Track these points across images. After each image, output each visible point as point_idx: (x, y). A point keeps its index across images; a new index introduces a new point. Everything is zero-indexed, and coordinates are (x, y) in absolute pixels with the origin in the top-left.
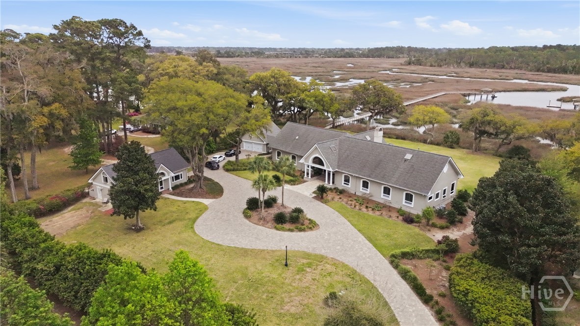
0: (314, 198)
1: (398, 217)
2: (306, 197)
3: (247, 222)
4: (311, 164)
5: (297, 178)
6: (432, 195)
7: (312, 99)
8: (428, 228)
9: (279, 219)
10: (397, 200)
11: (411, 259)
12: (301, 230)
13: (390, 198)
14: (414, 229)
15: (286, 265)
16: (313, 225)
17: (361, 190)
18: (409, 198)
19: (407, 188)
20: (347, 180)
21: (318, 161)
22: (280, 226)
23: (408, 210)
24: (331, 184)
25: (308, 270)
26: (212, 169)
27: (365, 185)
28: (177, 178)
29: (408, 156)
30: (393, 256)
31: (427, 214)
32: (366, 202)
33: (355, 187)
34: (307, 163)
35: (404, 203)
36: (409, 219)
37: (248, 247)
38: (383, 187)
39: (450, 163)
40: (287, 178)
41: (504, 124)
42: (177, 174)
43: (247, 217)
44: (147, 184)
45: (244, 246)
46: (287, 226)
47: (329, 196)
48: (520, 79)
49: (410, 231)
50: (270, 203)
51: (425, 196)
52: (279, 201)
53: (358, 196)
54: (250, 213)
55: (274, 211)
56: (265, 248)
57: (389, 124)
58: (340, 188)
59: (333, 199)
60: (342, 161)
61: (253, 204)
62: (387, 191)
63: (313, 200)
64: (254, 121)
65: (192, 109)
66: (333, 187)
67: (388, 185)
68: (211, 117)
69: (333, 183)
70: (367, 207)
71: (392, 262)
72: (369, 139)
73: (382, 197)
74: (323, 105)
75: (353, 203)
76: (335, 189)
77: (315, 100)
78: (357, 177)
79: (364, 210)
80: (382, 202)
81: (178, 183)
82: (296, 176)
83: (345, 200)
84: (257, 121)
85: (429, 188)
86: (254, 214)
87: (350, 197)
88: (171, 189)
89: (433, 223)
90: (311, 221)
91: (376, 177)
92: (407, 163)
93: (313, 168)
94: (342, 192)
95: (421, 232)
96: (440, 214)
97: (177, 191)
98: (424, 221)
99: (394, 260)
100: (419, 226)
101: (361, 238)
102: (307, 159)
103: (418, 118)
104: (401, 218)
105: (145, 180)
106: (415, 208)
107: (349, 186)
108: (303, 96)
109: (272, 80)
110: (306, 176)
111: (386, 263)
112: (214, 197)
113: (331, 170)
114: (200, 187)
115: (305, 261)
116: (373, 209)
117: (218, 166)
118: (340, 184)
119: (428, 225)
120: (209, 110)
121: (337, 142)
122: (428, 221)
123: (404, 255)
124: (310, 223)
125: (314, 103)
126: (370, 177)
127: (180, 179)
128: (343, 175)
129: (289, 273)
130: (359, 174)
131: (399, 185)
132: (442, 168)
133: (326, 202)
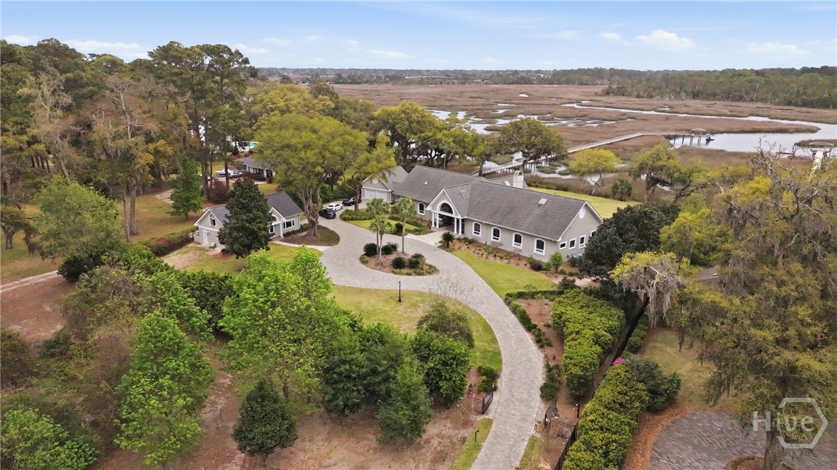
0: (439, 247)
1: (526, 265)
2: (431, 246)
3: (364, 267)
4: (438, 211)
5: (422, 227)
6: (566, 242)
7: (451, 140)
8: (556, 274)
9: (398, 264)
10: (528, 248)
11: (527, 299)
12: (422, 274)
13: (521, 247)
14: (540, 275)
15: (400, 301)
16: (432, 270)
17: (491, 239)
18: (540, 245)
19: (538, 234)
20: (477, 229)
21: (446, 207)
22: (398, 270)
23: (538, 258)
24: (460, 233)
25: (421, 305)
26: (328, 218)
27: (496, 233)
28: (289, 224)
29: (543, 201)
30: (509, 295)
31: (554, 260)
32: (495, 251)
33: (486, 236)
34: (434, 211)
35: (535, 252)
36: (537, 267)
37: (364, 287)
38: (514, 234)
39: (586, 206)
40: (412, 228)
41: (679, 171)
42: (289, 220)
43: (364, 262)
44: (260, 222)
45: (358, 286)
46: (405, 271)
47: (457, 245)
48: (758, 115)
49: (534, 277)
50: (389, 249)
51: (557, 243)
52: (400, 249)
53: (489, 247)
54: (367, 258)
55: (392, 257)
56: (381, 288)
57: (554, 172)
58: (470, 238)
59: (459, 248)
60: (473, 207)
61: (371, 250)
62: (518, 239)
63: (438, 249)
64: (375, 163)
65: (307, 147)
66: (462, 237)
67: (519, 231)
68: (327, 154)
69: (463, 232)
70: (495, 256)
71: (505, 300)
72: (508, 184)
73: (513, 245)
74: (464, 148)
75: (481, 252)
76: (464, 239)
77: (454, 141)
78: (488, 224)
79: (491, 258)
80: (511, 250)
81: (290, 231)
82: (423, 226)
83: (473, 249)
84: (378, 163)
85: (559, 233)
86: (372, 261)
87: (480, 247)
88: (282, 236)
89: (561, 271)
91: (507, 224)
92: (541, 208)
93: (441, 216)
94: (471, 242)
95: (547, 278)
96: (572, 262)
97: (290, 238)
98: (553, 269)
99: (509, 298)
100: (546, 273)
101: (482, 281)
102: (434, 207)
103: (580, 163)
104: (528, 265)
105: (258, 218)
106: (544, 256)
107: (480, 236)
108: (439, 136)
109: (403, 115)
110: (433, 225)
111: (501, 301)
112: (329, 245)
113: (460, 217)
114: (314, 235)
115: (419, 299)
116: (501, 258)
117: (335, 214)
118: (470, 232)
119: (556, 272)
120: (325, 148)
121: (469, 187)
122: (557, 268)
123: (521, 295)
124: (430, 269)
125: (452, 144)
126: (501, 224)
127: (292, 226)
128: (473, 223)
129: (401, 307)
130: (489, 221)
131: (530, 232)
132: (576, 212)
133: (451, 251)
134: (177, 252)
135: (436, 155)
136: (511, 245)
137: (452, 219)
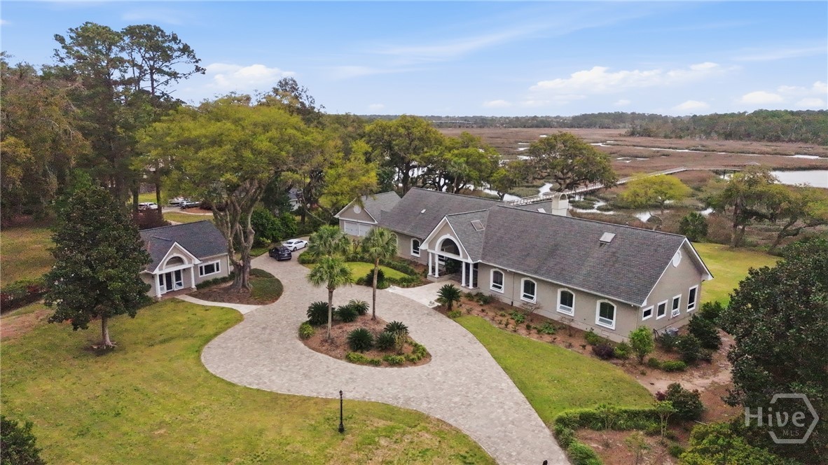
0: (435, 309)
1: (584, 347)
2: (422, 306)
3: (301, 345)
4: (437, 251)
5: (413, 275)
6: (652, 307)
7: (462, 160)
8: (642, 368)
9: (360, 343)
10: (584, 314)
11: (599, 429)
12: (398, 364)
13: (571, 312)
14: (612, 370)
15: (341, 430)
16: (420, 355)
17: (520, 297)
18: (607, 312)
19: (603, 292)
20: (498, 280)
22: (353, 355)
23: (604, 335)
24: (471, 287)
25: (383, 442)
26: (280, 260)
27: (529, 288)
28: (210, 269)
29: (608, 237)
30: (561, 421)
31: (640, 342)
32: (529, 319)
33: (511, 293)
34: (432, 250)
35: (597, 322)
36: (605, 351)
37: (284, 391)
38: (559, 291)
39: (686, 249)
40: (398, 275)
42: (210, 263)
43: (304, 337)
44: (113, 267)
45: (275, 389)
46: (368, 356)
47: (464, 306)
48: (805, 154)
49: (604, 374)
50: (353, 312)
51: (636, 308)
52: (370, 311)
53: (517, 310)
54: (310, 329)
55: (351, 328)
56: (315, 395)
58: (487, 294)
59: (469, 312)
60: (491, 246)
61: (319, 314)
62: (567, 300)
63: (433, 312)
66: (474, 293)
67: (568, 286)
69: (475, 285)
70: (528, 327)
71: (557, 434)
73: (559, 310)
74: (480, 171)
75: (504, 320)
76: (477, 295)
77: (467, 163)
78: (515, 273)
79: (523, 332)
80: (556, 318)
81: (211, 279)
82: (415, 274)
83: (491, 314)
84: (352, 180)
85: (642, 292)
86: (319, 333)
87: (503, 309)
88: (194, 286)
89: (651, 360)
90: (417, 347)
91: (548, 273)
92: (605, 248)
93: (441, 258)
94: (488, 301)
95: (627, 376)
96: (666, 343)
97: (206, 290)
98: (633, 356)
99: (564, 430)
100: (623, 365)
101: (507, 383)
102: (432, 245)
104: (589, 348)
105: (110, 258)
106: (617, 330)
107: (502, 291)
108: (448, 155)
109: (402, 131)
110: (430, 273)
111: (546, 435)
112: (262, 303)
113: (470, 261)
114: (244, 286)
115: (381, 424)
116: (539, 332)
117: (290, 255)
118: (488, 286)
119: (641, 363)
121: (486, 215)
122: (641, 357)
123: (586, 421)
124: (414, 352)
125: (464, 165)
126: (536, 273)
127: (216, 272)
128: (492, 271)
129: (340, 448)
130: (517, 269)
131: (589, 289)
132: (669, 257)
133: (454, 317)
134: (14, 312)
135: (445, 184)
136: (557, 310)
137: (459, 263)
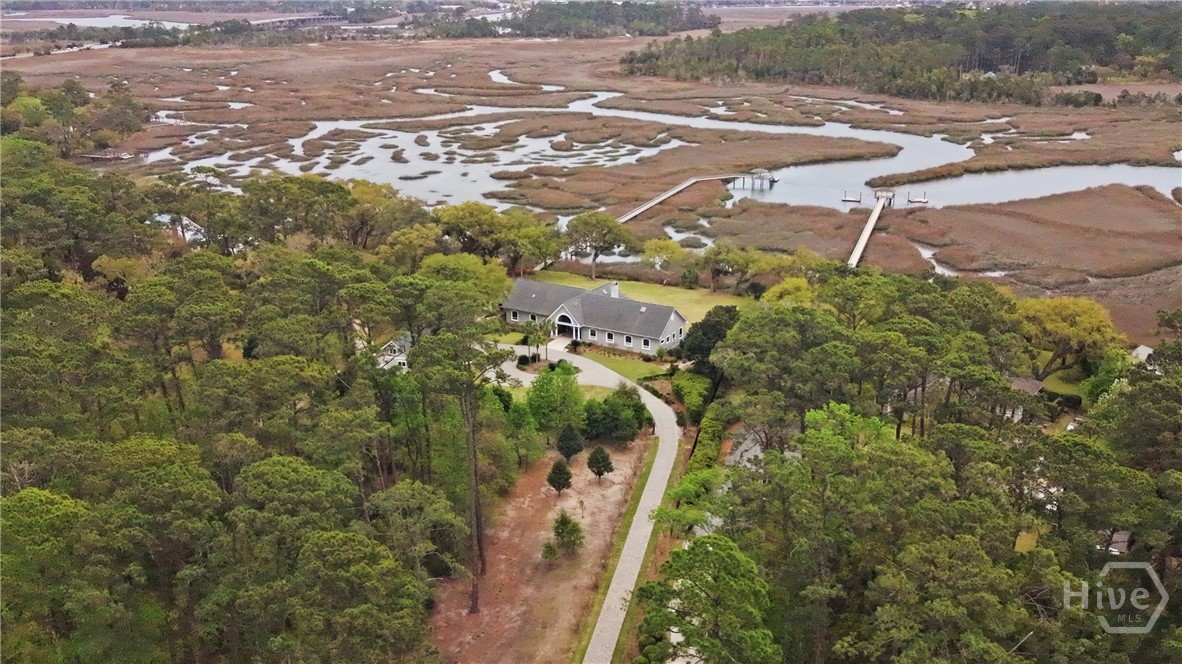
0: (569, 351)
1: (639, 359)
2: (563, 351)
4: (556, 321)
6: (664, 339)
8: (662, 363)
10: (637, 346)
11: (650, 380)
12: (573, 374)
13: (631, 345)
14: (652, 366)
16: (577, 370)
17: (607, 341)
18: (646, 343)
19: (644, 335)
20: (593, 334)
21: (564, 318)
23: (646, 353)
24: (579, 339)
27: (610, 336)
29: (643, 309)
30: (638, 380)
31: (661, 354)
32: (613, 351)
33: (601, 339)
34: (553, 321)
35: (643, 348)
36: (647, 359)
38: (625, 336)
39: (676, 313)
47: (581, 349)
49: (647, 367)
50: (535, 358)
51: (658, 340)
52: (544, 356)
53: (606, 347)
54: (523, 367)
55: (542, 363)
58: (587, 342)
59: (584, 351)
60: (587, 317)
61: (524, 360)
62: (628, 340)
63: (569, 353)
66: (582, 341)
67: (629, 334)
69: (581, 337)
70: (614, 354)
71: (638, 383)
72: (606, 292)
74: (539, 248)
75: (602, 353)
76: (584, 342)
78: (602, 330)
79: (612, 356)
80: (625, 348)
83: (595, 351)
85: (659, 334)
87: (598, 348)
89: (666, 359)
90: (576, 368)
91: (618, 329)
92: (642, 314)
93: (559, 325)
94: (590, 345)
95: (655, 365)
96: (670, 353)
98: (659, 359)
101: (615, 374)
102: (553, 318)
104: (641, 359)
106: (651, 350)
107: (596, 339)
110: (553, 334)
113: (579, 326)
116: (619, 356)
118: (589, 338)
121: (580, 299)
122: (662, 358)
123: (646, 379)
126: (613, 329)
128: (589, 330)
130: (603, 327)
131: (638, 334)
132: (669, 317)
133: (580, 354)
136: (624, 345)
137: (570, 329)
